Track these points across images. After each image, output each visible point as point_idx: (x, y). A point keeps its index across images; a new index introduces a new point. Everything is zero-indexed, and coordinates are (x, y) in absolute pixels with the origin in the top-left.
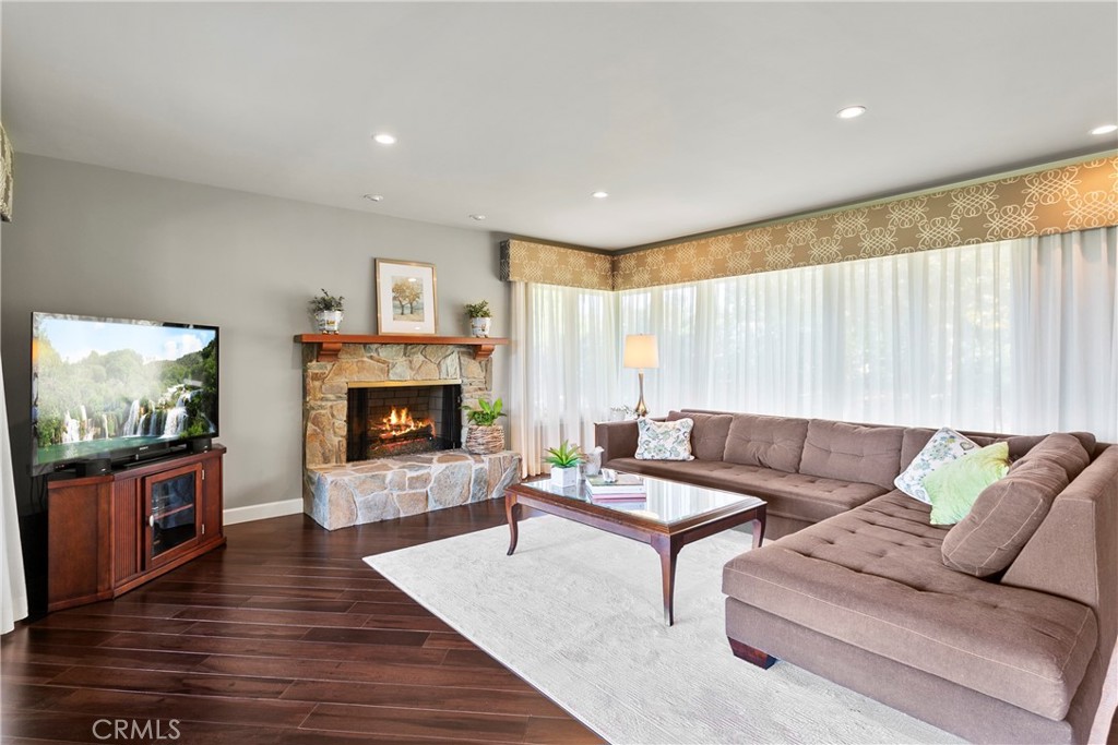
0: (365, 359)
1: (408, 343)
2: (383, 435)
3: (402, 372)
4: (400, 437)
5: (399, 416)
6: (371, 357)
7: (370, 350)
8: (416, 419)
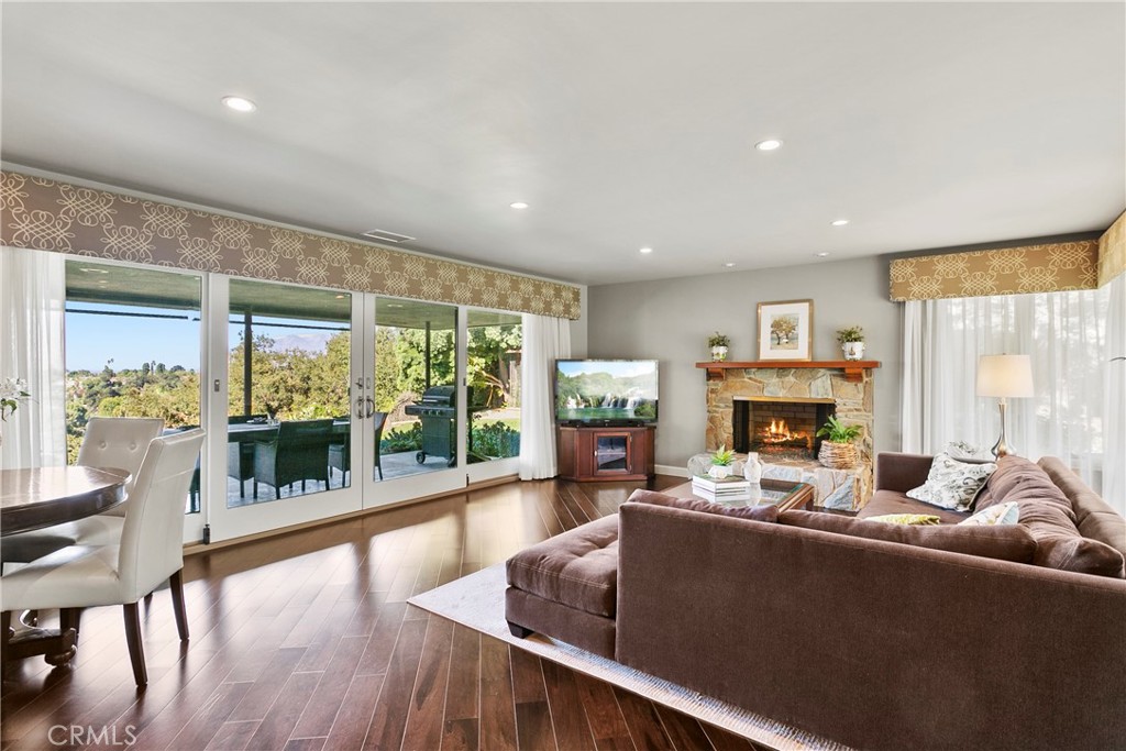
0: (746, 380)
1: (782, 367)
2: (766, 440)
3: (776, 390)
4: (778, 444)
5: (777, 426)
6: (750, 378)
7: (748, 373)
8: (791, 431)
